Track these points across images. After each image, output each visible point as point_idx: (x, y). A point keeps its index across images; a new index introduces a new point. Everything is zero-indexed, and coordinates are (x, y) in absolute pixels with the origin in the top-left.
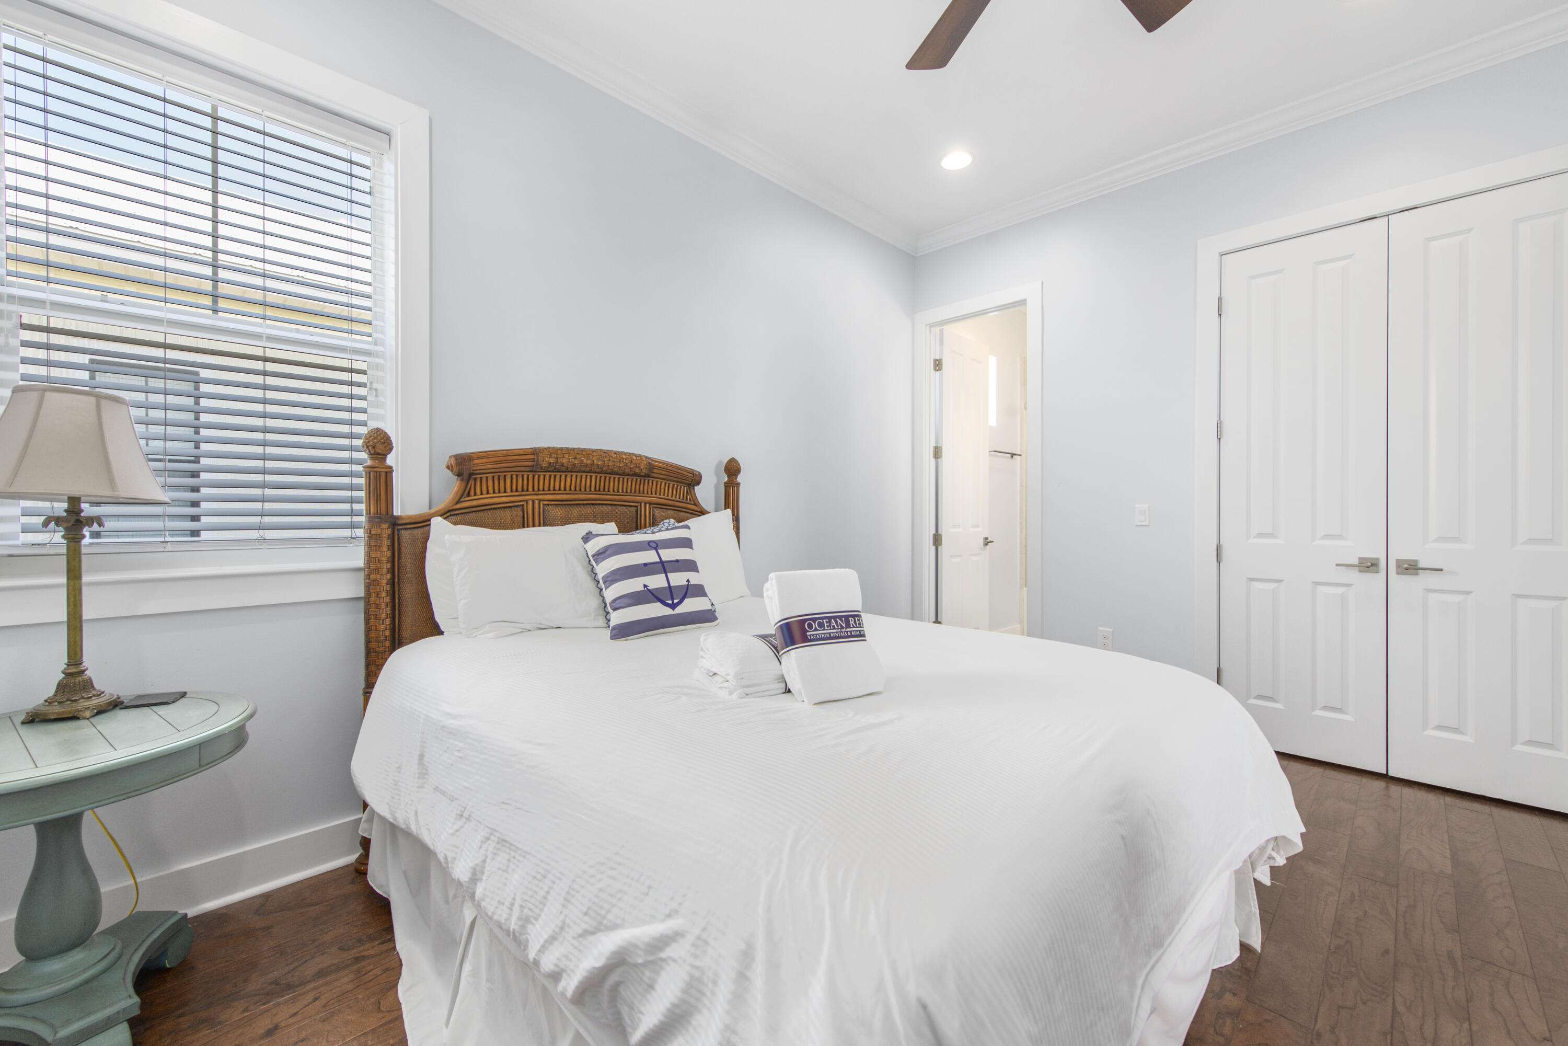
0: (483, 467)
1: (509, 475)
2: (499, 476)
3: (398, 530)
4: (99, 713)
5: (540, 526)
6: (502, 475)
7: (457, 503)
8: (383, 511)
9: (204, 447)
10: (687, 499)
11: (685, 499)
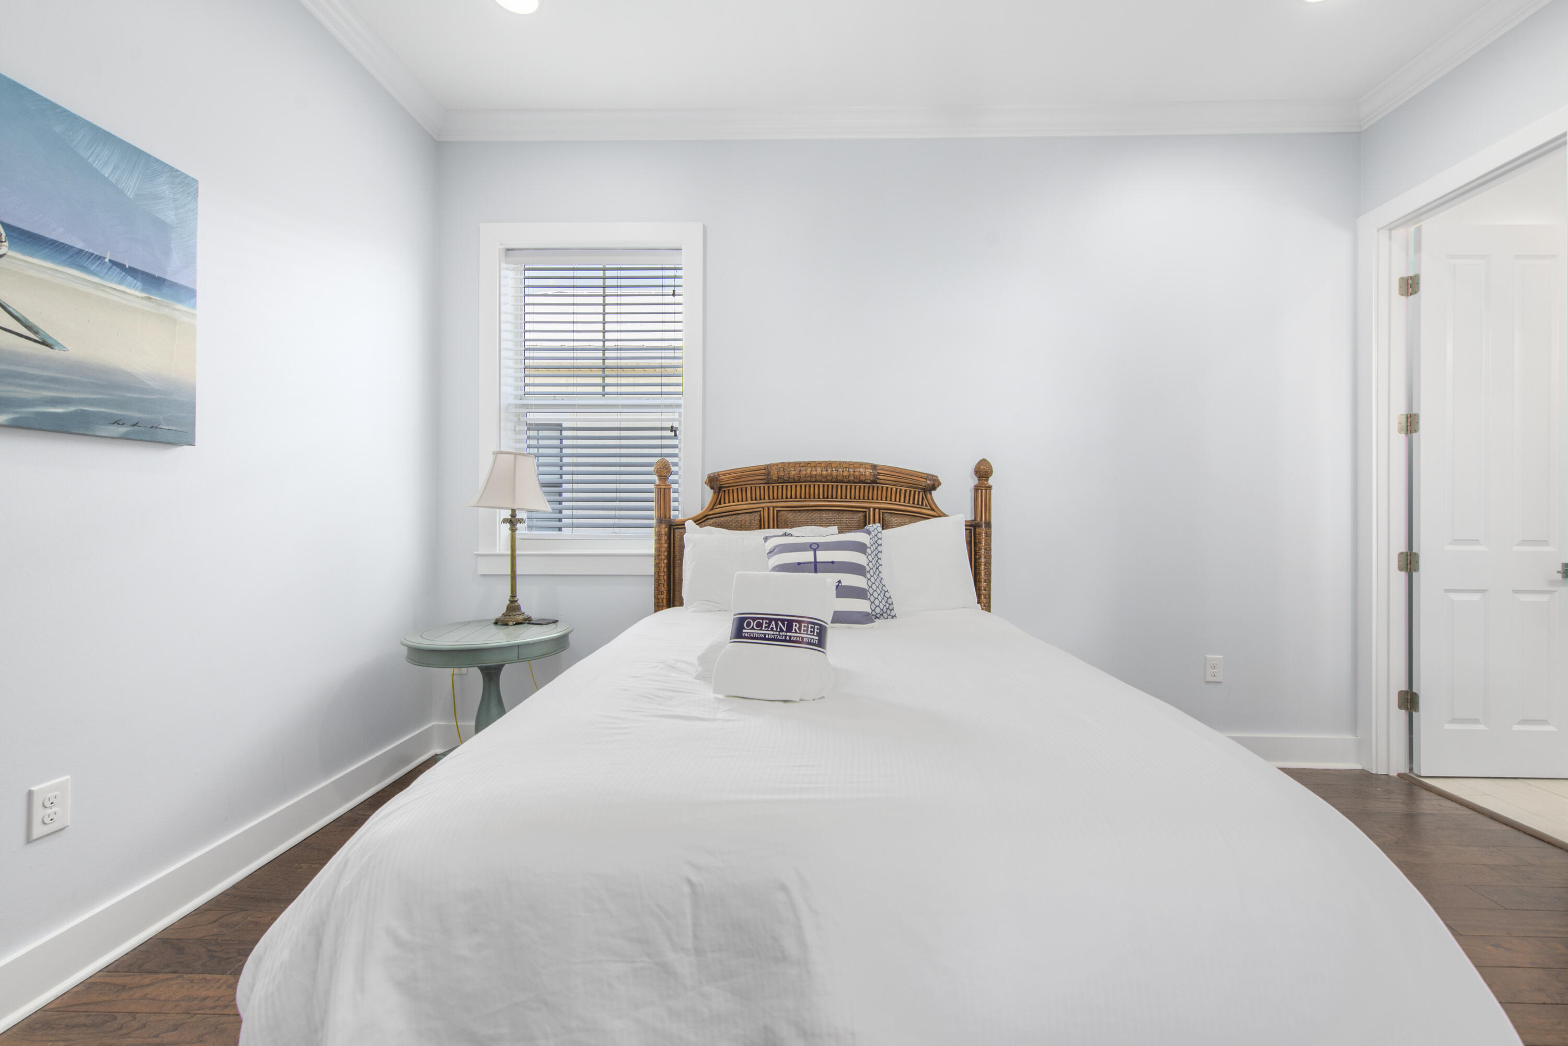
0: (727, 482)
1: (749, 487)
2: (742, 488)
3: (674, 529)
4: (517, 624)
5: (774, 528)
6: (744, 487)
7: (712, 509)
8: (662, 516)
9: (565, 477)
10: (922, 504)
11: (920, 503)
